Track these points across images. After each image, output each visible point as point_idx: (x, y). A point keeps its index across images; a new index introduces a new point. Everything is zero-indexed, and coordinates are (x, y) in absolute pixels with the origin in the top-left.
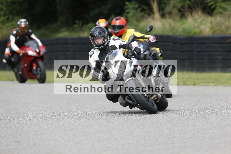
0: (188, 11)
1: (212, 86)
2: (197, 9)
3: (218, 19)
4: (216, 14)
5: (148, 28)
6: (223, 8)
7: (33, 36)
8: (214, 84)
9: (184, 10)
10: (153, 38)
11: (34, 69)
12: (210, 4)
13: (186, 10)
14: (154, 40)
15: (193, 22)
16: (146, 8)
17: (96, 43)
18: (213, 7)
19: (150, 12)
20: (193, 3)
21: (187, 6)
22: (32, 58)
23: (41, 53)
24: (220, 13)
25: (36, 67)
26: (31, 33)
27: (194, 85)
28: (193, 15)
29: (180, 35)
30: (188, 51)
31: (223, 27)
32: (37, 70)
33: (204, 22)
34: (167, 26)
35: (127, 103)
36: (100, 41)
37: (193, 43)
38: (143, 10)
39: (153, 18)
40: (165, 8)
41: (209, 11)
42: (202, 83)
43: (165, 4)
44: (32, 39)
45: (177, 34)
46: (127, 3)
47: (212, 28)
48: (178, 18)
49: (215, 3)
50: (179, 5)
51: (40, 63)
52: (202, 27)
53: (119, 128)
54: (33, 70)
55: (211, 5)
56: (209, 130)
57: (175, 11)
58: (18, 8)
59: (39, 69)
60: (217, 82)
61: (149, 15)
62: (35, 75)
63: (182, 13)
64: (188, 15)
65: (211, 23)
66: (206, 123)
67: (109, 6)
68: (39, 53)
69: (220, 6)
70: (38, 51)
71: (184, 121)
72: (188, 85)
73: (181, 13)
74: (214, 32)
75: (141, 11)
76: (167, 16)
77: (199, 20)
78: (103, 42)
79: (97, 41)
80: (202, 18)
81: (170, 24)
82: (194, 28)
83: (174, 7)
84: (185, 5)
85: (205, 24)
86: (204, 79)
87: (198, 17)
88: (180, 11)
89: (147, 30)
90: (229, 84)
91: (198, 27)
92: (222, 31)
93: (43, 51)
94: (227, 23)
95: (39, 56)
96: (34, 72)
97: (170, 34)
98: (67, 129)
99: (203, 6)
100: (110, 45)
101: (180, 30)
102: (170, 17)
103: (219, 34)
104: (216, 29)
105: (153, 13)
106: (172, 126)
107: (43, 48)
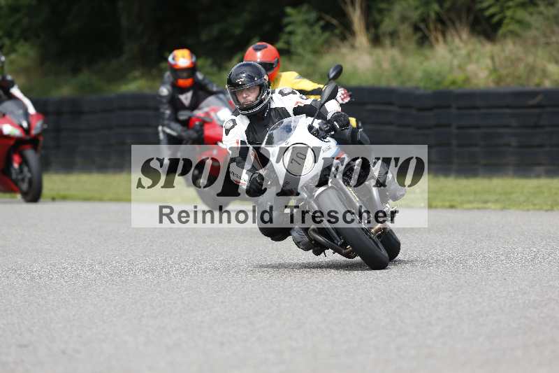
0: (436, 29)
1: (495, 210)
2: (458, 25)
3: (509, 48)
4: (505, 36)
5: (331, 70)
6: (520, 22)
7: (16, 91)
8: (499, 206)
9: (427, 27)
10: (343, 95)
11: (15, 169)
12: (488, 13)
13: (432, 26)
14: (345, 98)
15: (449, 56)
16: (334, 22)
17: (242, 101)
18: (496, 19)
19: (346, 32)
20: (449, 10)
21: (433, 15)
22: (12, 142)
23: (34, 132)
24: (514, 34)
25: (20, 165)
26: (12, 84)
27: (452, 207)
28: (449, 38)
29: (417, 88)
30: (437, 126)
31: (521, 68)
32: (21, 171)
33: (475, 56)
34: (386, 65)
35: (313, 242)
36: (251, 97)
37: (449, 107)
38: (327, 27)
39: (353, 47)
40: (381, 21)
41: (487, 28)
42: (470, 202)
43: (381, 11)
44: (12, 97)
45: (410, 85)
46: (289, 10)
47: (495, 70)
48: (412, 46)
49: (502, 11)
50: (415, 15)
51: (30, 154)
52: (471, 68)
53: (269, 311)
54: (13, 172)
55: (493, 16)
56: (487, 315)
57: (405, 29)
58: (26, 21)
59: (26, 169)
60: (506, 202)
61: (343, 38)
62: (15, 182)
63: (423, 35)
64: (437, 40)
65: (492, 58)
66: (480, 300)
67: (246, 16)
68: (27, 131)
69: (512, 18)
70: (25, 124)
71: (427, 295)
72: (436, 207)
73: (419, 34)
74: (499, 80)
75: (324, 28)
76: (387, 42)
77: (464, 52)
78: (257, 99)
79: (244, 95)
80: (470, 47)
81: (393, 61)
82: (451, 70)
83: (404, 19)
84: (428, 16)
85: (477, 61)
86: (475, 193)
87: (461, 45)
88: (416, 28)
89: (328, 76)
90: (534, 205)
91: (460, 67)
92: (519, 78)
93: (38, 125)
94: (530, 59)
95: (28, 138)
96: (14, 176)
97: (394, 84)
98: (145, 314)
99: (471, 17)
100: (273, 106)
101: (419, 74)
102: (393, 45)
103: (511, 85)
104: (504, 72)
105: (353, 33)
106: (398, 307)
107: (38, 119)
